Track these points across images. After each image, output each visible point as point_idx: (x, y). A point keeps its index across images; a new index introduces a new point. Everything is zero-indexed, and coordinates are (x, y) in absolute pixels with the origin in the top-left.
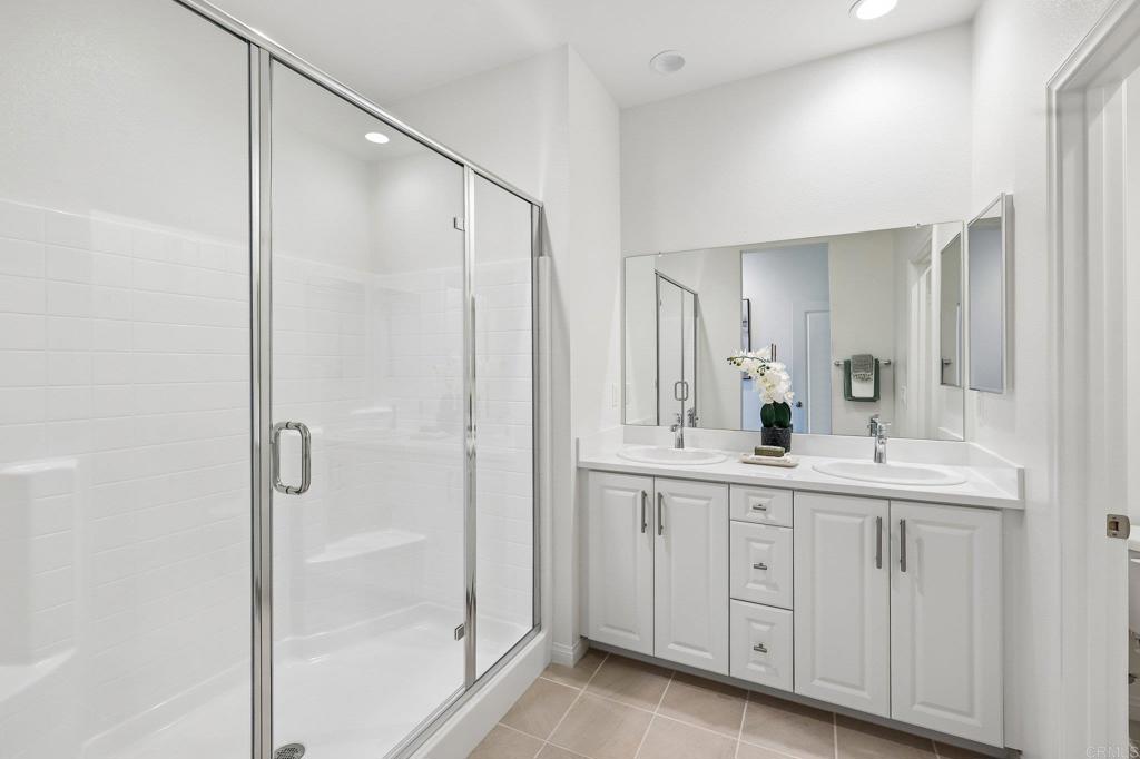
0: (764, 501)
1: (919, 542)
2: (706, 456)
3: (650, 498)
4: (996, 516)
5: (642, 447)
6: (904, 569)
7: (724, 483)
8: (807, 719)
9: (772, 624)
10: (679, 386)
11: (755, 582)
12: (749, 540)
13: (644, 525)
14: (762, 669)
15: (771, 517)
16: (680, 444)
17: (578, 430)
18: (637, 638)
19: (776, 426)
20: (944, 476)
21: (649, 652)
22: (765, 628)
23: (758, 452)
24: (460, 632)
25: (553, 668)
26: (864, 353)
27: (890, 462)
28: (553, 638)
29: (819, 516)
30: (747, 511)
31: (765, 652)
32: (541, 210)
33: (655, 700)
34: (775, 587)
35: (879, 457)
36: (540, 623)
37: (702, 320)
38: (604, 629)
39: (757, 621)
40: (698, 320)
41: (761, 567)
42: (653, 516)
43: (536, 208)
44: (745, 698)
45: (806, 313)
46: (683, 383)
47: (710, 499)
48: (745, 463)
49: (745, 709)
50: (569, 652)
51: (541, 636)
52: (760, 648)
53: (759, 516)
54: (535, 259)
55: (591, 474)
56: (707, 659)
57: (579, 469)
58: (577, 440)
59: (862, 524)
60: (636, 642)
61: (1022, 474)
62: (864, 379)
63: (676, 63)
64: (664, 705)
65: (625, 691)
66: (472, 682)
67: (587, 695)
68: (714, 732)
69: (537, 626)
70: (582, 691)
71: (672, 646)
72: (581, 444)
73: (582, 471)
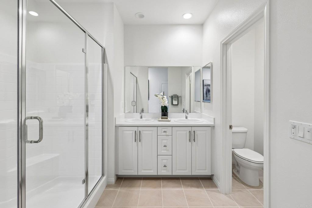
0: (165, 130)
1: (197, 135)
2: (149, 120)
3: (137, 133)
4: (210, 128)
5: (132, 119)
6: (194, 141)
7: (156, 126)
8: (175, 180)
9: (167, 160)
10: (133, 102)
11: (164, 150)
12: (162, 140)
13: (135, 140)
14: (165, 171)
15: (167, 134)
16: (141, 117)
17: (115, 116)
18: (133, 171)
19: (164, 111)
20: (199, 121)
21: (136, 174)
22: (166, 161)
23: (162, 118)
24: (84, 182)
25: (108, 186)
26: (175, 94)
27: (188, 118)
28: (108, 177)
29: (178, 132)
30: (162, 133)
31: (166, 167)
32: (104, 49)
33: (139, 186)
34: (168, 150)
35: (186, 118)
36: (104, 174)
37: (138, 85)
38: (123, 171)
39: (163, 160)
40: (137, 84)
41: (165, 146)
42: (138, 137)
43: (103, 49)
44: (161, 180)
45: (162, 84)
46: (134, 101)
47: (152, 131)
48: (159, 121)
49: (162, 182)
50: (113, 180)
51: (105, 178)
52: (165, 166)
53: (165, 134)
54: (103, 64)
55: (119, 127)
56: (152, 172)
57: (116, 126)
58: (115, 118)
59: (186, 133)
60: (133, 172)
61: (214, 119)
62: (175, 100)
63: (142, 16)
64: (142, 187)
65: (131, 186)
66: (87, 196)
67: (121, 190)
68: (156, 190)
69: (103, 175)
70: (119, 190)
71: (143, 171)
72: (116, 119)
73: (117, 127)
